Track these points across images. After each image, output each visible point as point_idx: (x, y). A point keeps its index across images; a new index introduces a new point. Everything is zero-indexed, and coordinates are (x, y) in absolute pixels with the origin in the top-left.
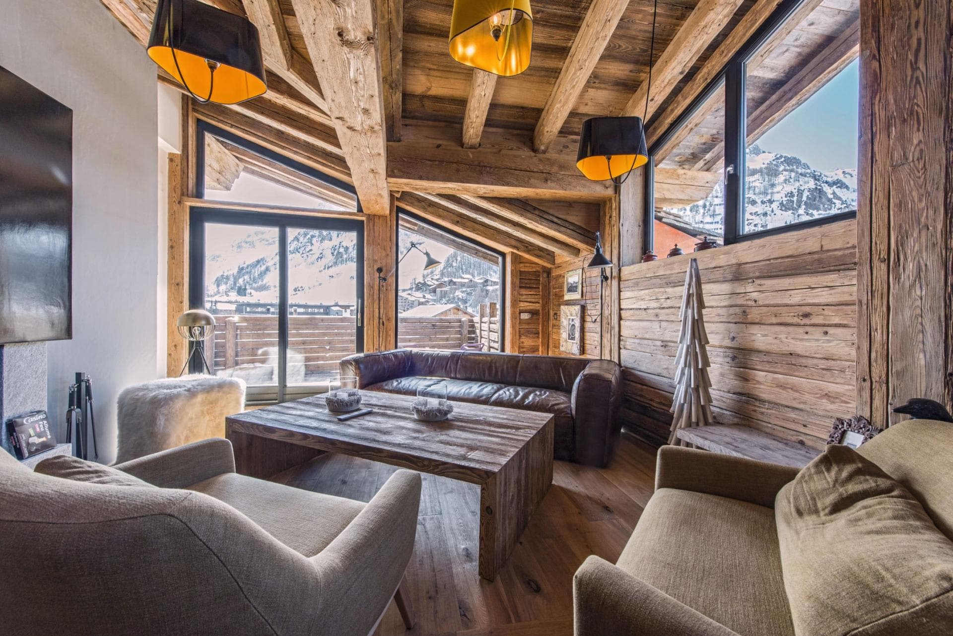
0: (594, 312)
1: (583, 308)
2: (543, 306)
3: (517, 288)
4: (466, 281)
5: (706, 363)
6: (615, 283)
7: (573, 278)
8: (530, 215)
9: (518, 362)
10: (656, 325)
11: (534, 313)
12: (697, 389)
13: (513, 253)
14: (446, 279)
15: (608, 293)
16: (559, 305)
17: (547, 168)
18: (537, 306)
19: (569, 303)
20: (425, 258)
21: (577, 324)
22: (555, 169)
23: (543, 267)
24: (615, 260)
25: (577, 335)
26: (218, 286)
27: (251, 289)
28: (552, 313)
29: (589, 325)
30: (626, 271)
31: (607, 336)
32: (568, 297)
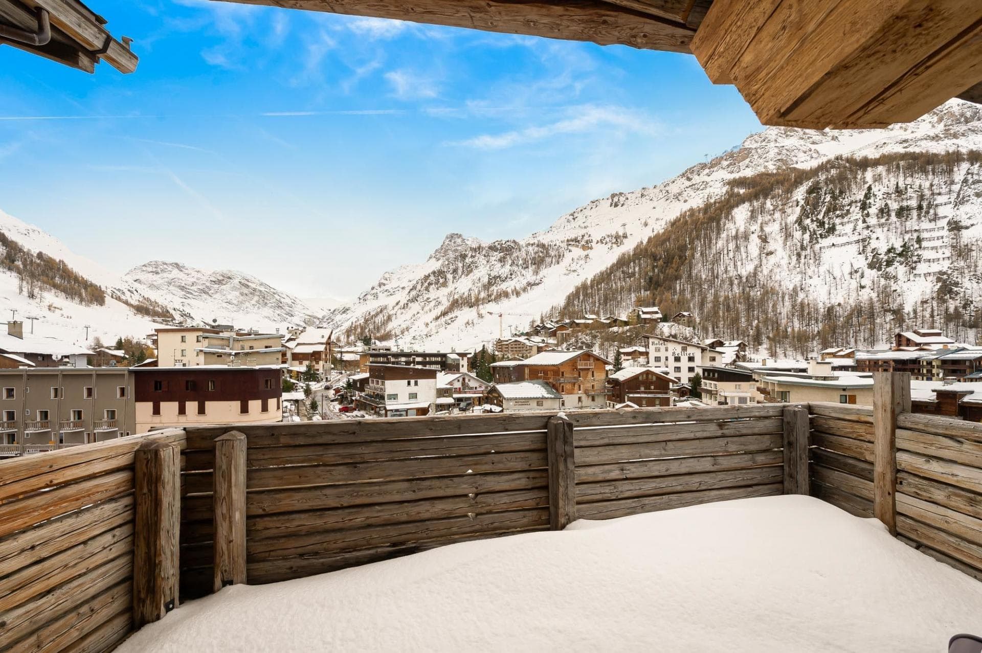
4: (590, 322)
14: (567, 321)
26: (348, 336)
27: (375, 339)
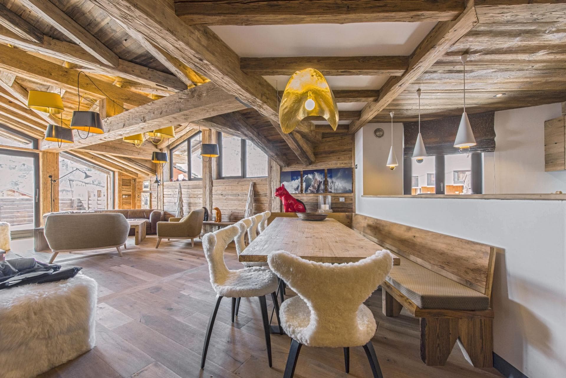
0: (155, 195)
1: (151, 194)
2: (133, 193)
3: (121, 186)
5: (182, 206)
6: (162, 186)
7: (147, 183)
8: (131, 163)
9: (128, 212)
10: (173, 199)
11: (129, 195)
12: (180, 212)
13: (119, 172)
15: (159, 189)
16: (140, 192)
17: (139, 151)
18: (130, 193)
19: (144, 192)
20: (84, 175)
21: (149, 199)
22: (141, 151)
23: (133, 178)
24: (162, 180)
25: (149, 203)
28: (137, 195)
29: (153, 199)
30: (165, 183)
31: (159, 203)
32: (144, 189)
